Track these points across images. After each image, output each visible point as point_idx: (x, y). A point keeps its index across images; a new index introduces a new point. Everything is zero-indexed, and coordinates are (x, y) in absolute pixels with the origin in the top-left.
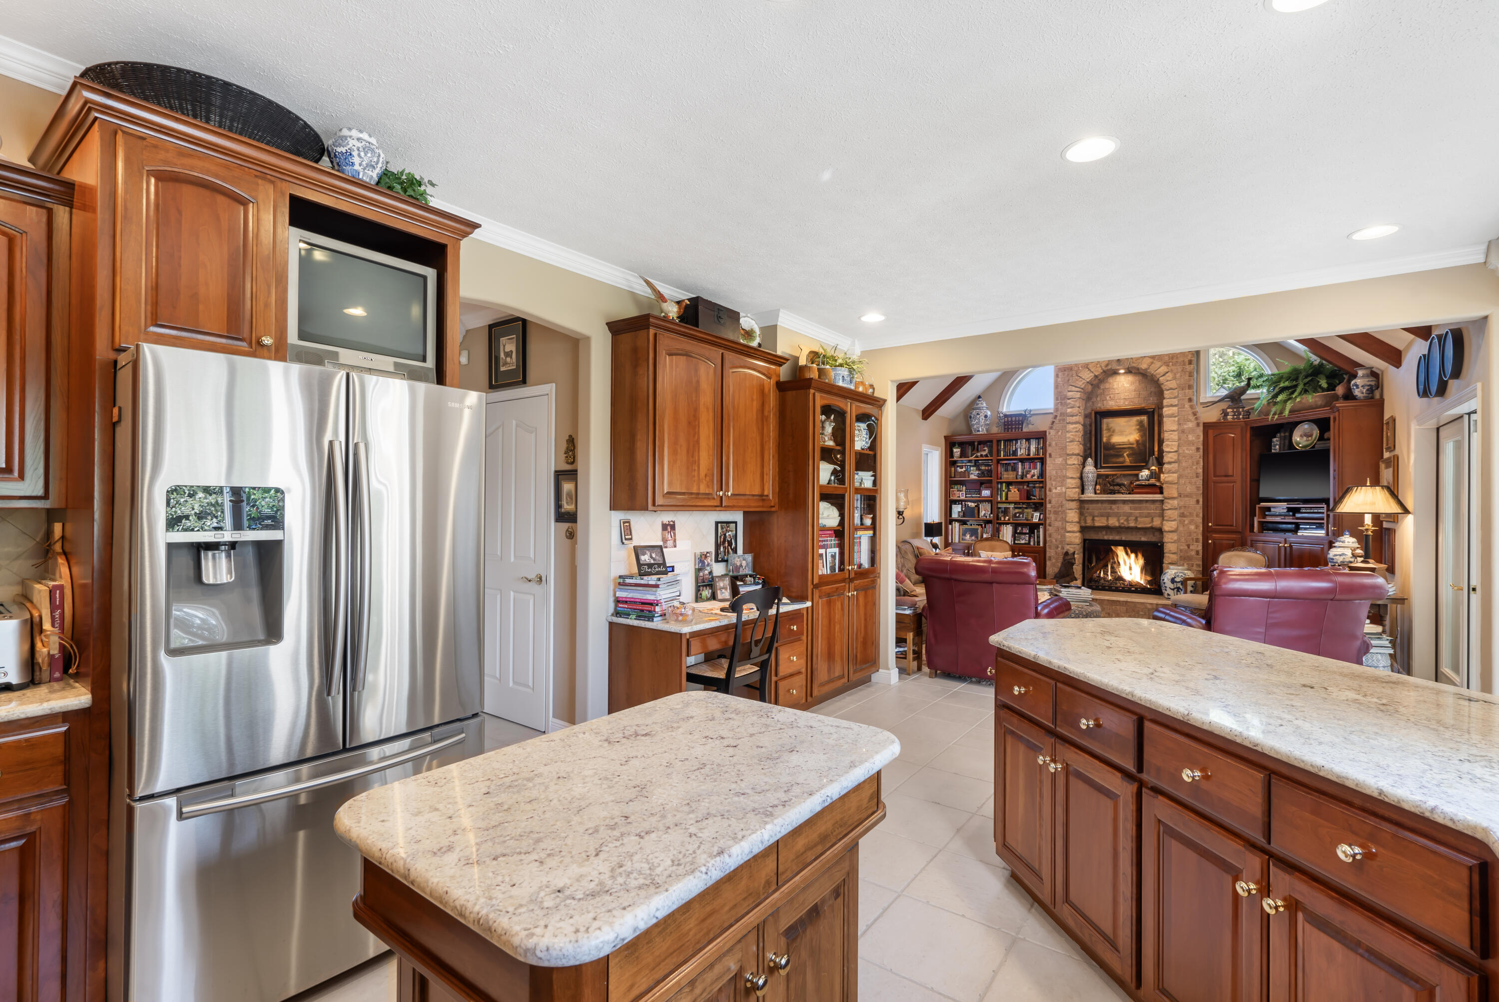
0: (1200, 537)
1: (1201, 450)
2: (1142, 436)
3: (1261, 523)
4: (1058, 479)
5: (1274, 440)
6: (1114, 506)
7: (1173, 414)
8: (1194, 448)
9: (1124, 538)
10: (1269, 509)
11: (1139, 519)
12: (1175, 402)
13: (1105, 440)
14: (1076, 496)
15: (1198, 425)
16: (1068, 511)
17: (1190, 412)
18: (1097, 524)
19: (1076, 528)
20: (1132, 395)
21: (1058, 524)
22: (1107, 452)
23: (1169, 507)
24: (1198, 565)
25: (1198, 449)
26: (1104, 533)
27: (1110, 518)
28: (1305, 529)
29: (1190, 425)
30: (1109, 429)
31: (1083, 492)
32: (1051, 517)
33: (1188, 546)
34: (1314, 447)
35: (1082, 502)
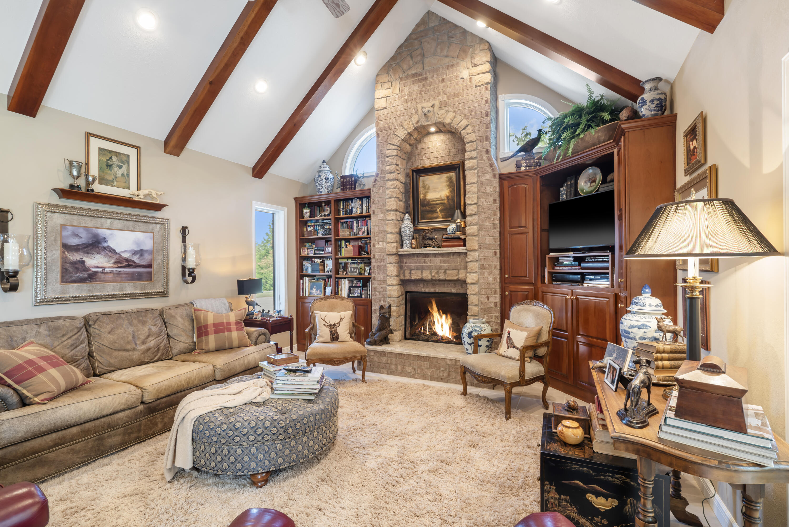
0: (498, 289)
1: (498, 202)
2: (451, 192)
3: (551, 274)
4: (380, 235)
5: (562, 189)
6: (427, 260)
7: (473, 166)
8: (491, 200)
9: (437, 291)
10: (557, 259)
11: (447, 272)
12: (474, 154)
13: (421, 197)
14: (394, 251)
15: (494, 176)
16: (388, 265)
17: (488, 164)
18: (414, 277)
19: (394, 281)
20: (444, 153)
21: (380, 278)
22: (424, 208)
23: (471, 259)
24: (496, 317)
25: (495, 200)
26: (422, 285)
27: (424, 271)
28: (591, 280)
29: (488, 177)
30: (424, 187)
31: (402, 247)
32: (375, 271)
33: (488, 298)
34: (597, 191)
35: (401, 256)
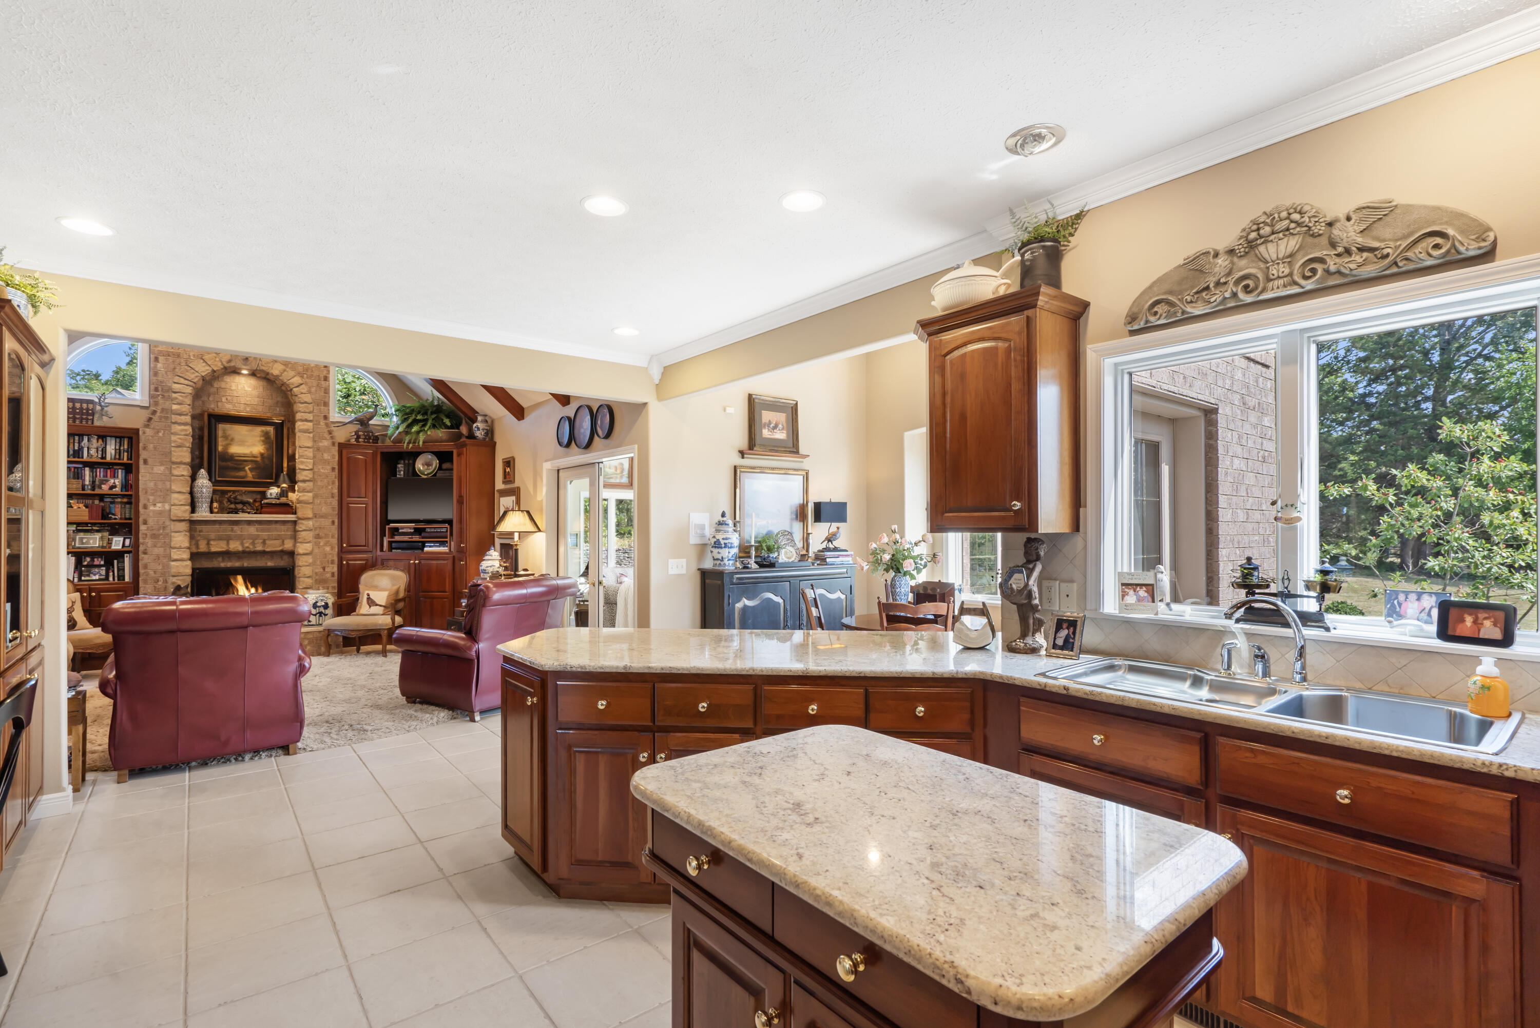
0: (336, 559)
1: (337, 471)
2: (267, 449)
3: (390, 543)
4: (159, 493)
5: (399, 466)
6: (236, 528)
7: (308, 430)
8: (329, 467)
9: (246, 565)
10: (397, 529)
11: (267, 542)
12: (310, 416)
13: (220, 448)
14: (187, 515)
15: (333, 444)
16: (173, 534)
17: (326, 430)
18: (213, 549)
19: (186, 555)
20: (255, 401)
21: (158, 551)
22: (224, 464)
23: (304, 528)
24: (333, 587)
25: (333, 469)
26: (220, 559)
27: (231, 542)
28: (430, 547)
29: (326, 443)
30: (226, 437)
31: (193, 511)
32: (146, 542)
33: (324, 568)
34: (435, 475)
35: (192, 523)
